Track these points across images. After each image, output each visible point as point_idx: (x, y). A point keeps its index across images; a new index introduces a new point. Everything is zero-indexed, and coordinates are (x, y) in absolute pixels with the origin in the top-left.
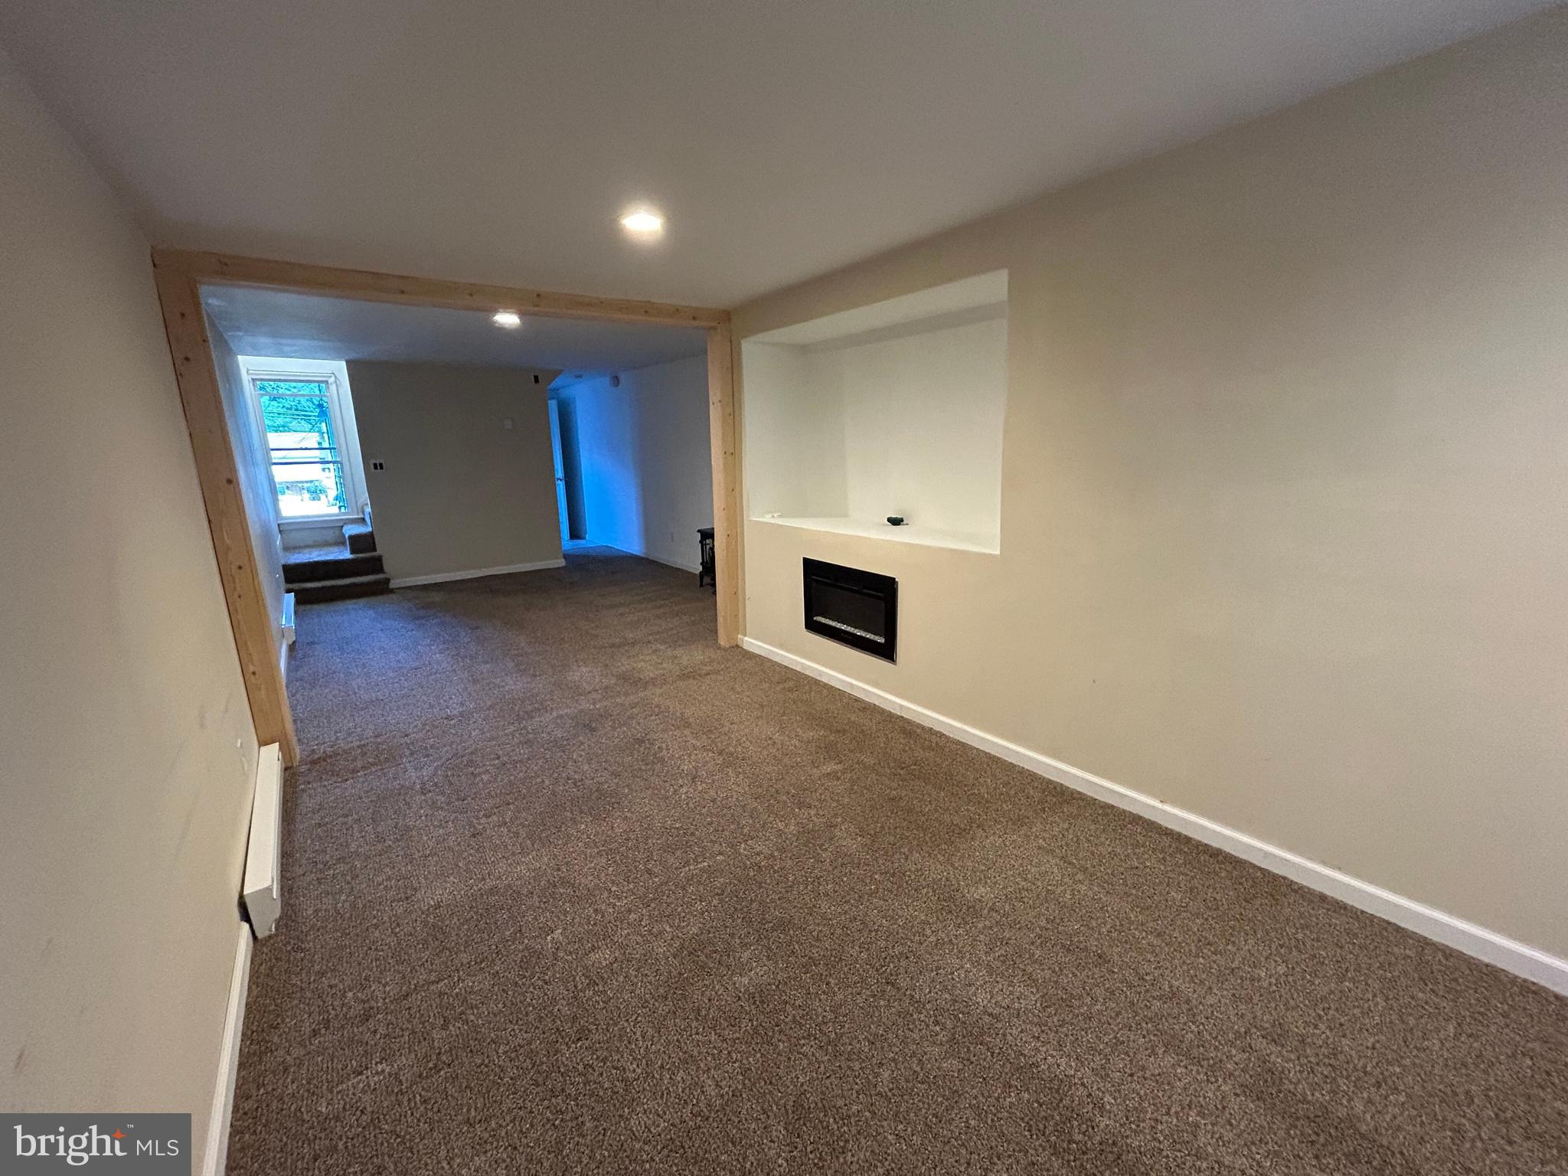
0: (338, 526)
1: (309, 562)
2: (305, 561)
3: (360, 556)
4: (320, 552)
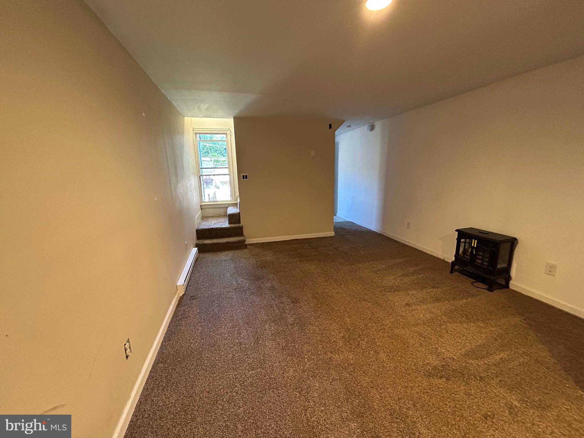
0: (226, 207)
1: (209, 228)
2: (207, 228)
3: (233, 225)
4: (216, 222)
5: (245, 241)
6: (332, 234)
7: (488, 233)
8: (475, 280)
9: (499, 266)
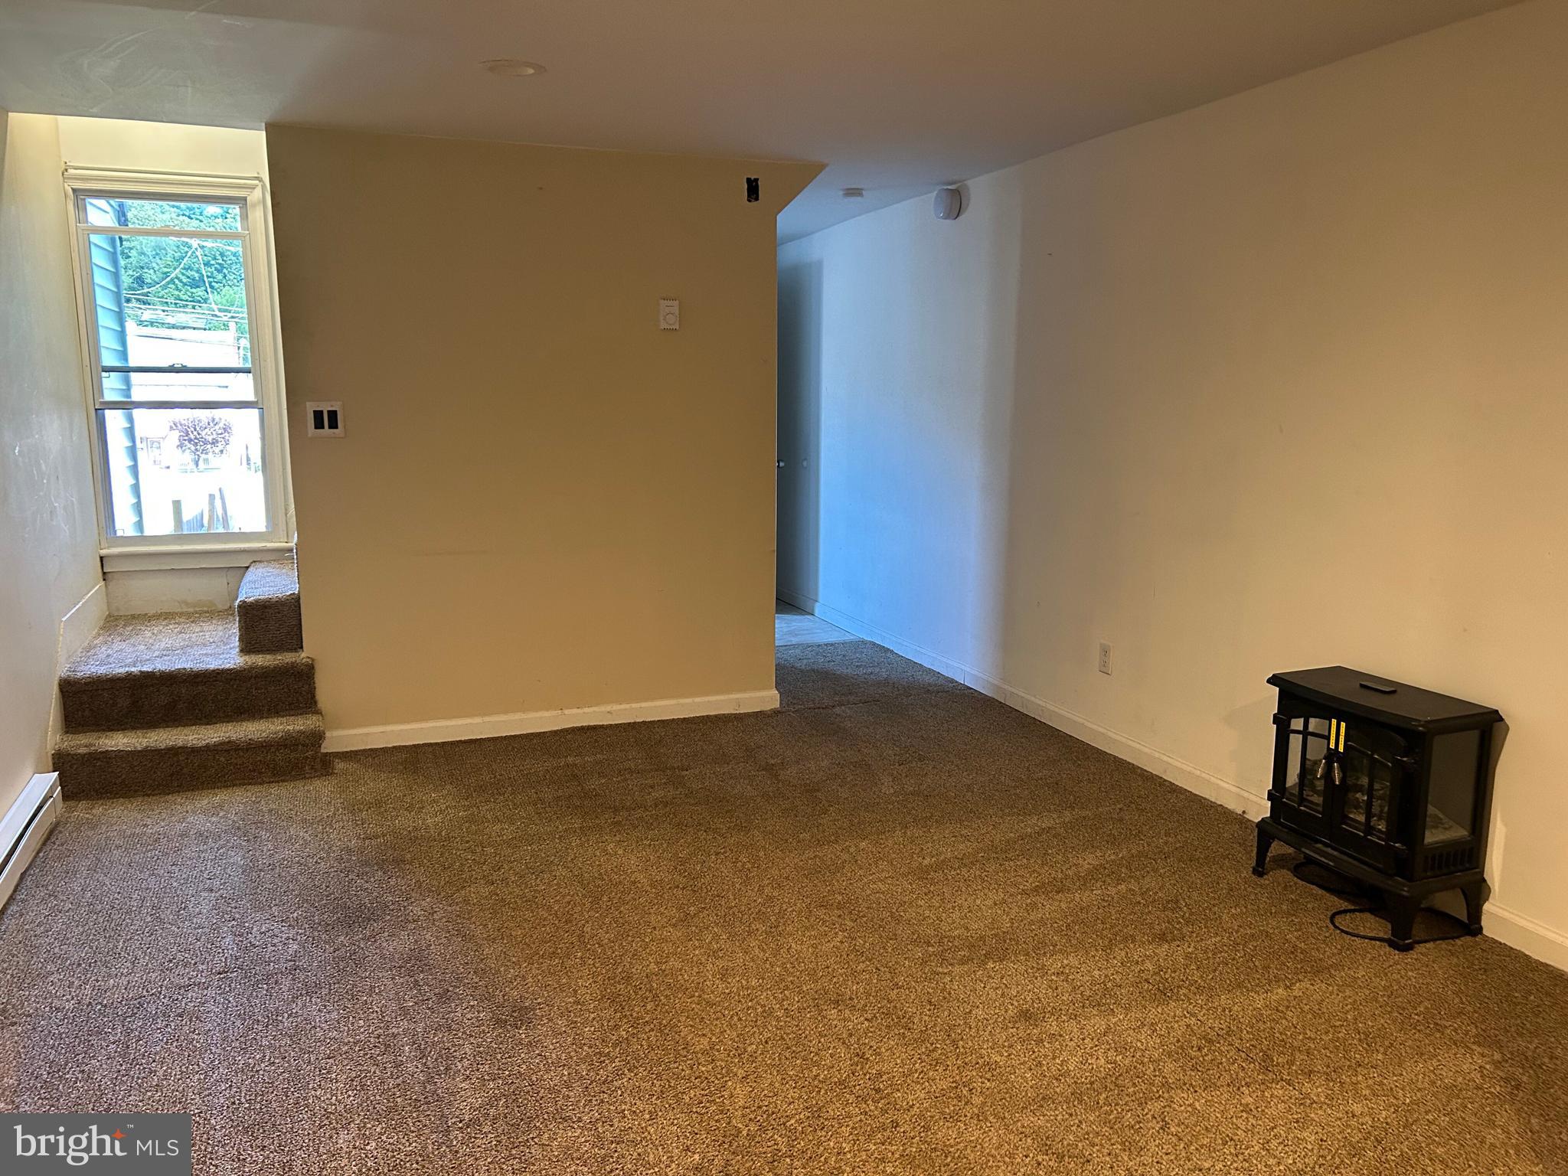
0: (244, 565)
1: (129, 674)
2: (122, 671)
3: (261, 660)
4: (179, 641)
5: (317, 737)
6: (768, 698)
7: (1394, 689)
8: (1348, 901)
9: (1431, 837)
